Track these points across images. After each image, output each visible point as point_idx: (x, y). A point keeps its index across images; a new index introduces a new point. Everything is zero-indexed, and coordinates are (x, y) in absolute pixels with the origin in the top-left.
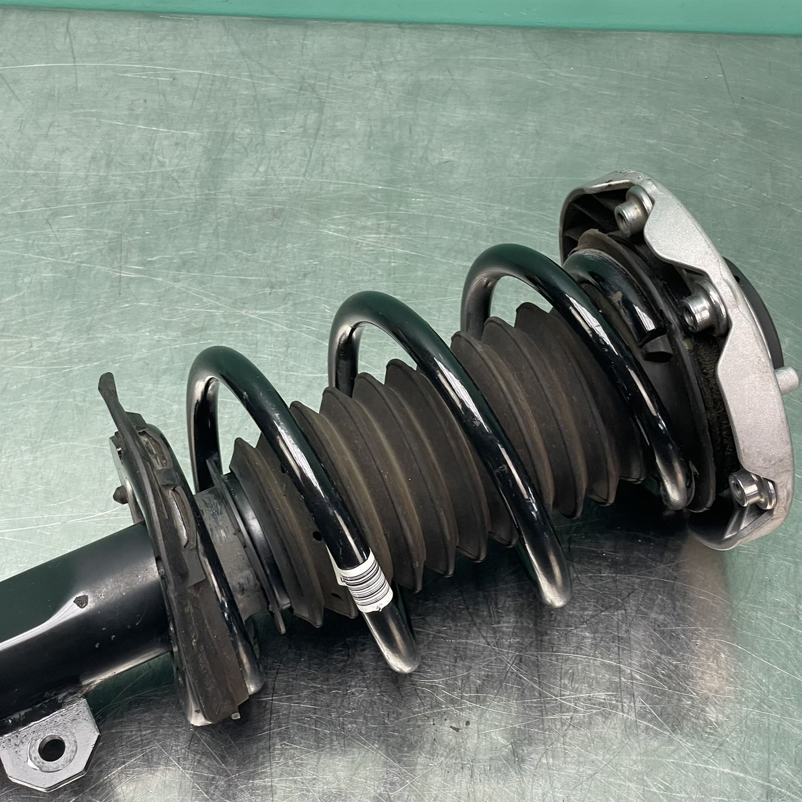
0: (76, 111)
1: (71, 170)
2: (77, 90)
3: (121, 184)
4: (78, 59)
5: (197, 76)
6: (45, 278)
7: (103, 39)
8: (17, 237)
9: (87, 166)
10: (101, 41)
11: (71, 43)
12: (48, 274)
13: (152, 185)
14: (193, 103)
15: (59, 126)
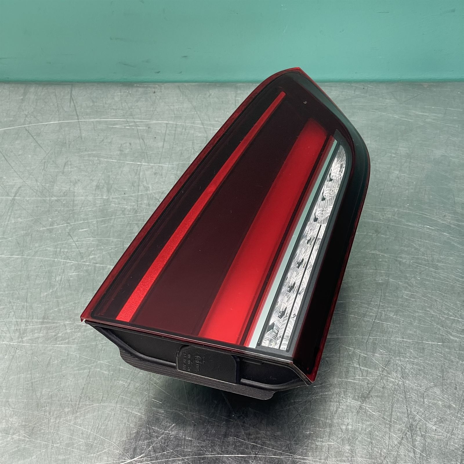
0: (82, 153)
1: (82, 196)
2: (82, 138)
3: (119, 204)
4: (80, 117)
5: (165, 125)
6: (71, 276)
7: (96, 102)
8: (49, 247)
9: (94, 192)
10: (95, 104)
11: (75, 106)
12: (73, 274)
13: (141, 204)
14: (164, 143)
15: (71, 165)
